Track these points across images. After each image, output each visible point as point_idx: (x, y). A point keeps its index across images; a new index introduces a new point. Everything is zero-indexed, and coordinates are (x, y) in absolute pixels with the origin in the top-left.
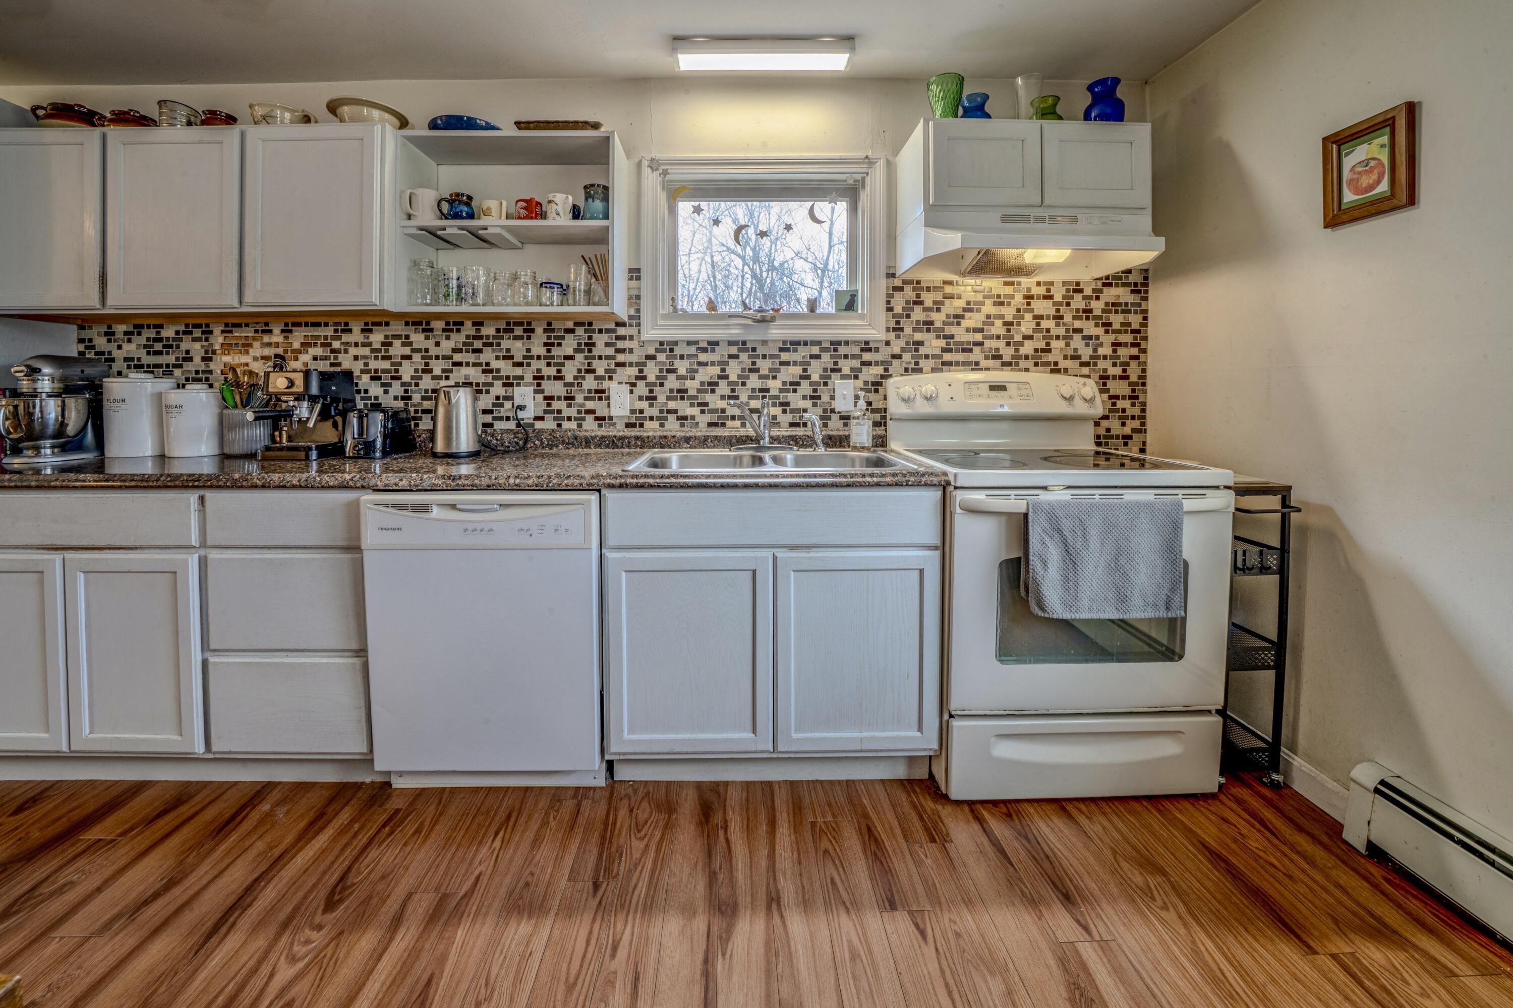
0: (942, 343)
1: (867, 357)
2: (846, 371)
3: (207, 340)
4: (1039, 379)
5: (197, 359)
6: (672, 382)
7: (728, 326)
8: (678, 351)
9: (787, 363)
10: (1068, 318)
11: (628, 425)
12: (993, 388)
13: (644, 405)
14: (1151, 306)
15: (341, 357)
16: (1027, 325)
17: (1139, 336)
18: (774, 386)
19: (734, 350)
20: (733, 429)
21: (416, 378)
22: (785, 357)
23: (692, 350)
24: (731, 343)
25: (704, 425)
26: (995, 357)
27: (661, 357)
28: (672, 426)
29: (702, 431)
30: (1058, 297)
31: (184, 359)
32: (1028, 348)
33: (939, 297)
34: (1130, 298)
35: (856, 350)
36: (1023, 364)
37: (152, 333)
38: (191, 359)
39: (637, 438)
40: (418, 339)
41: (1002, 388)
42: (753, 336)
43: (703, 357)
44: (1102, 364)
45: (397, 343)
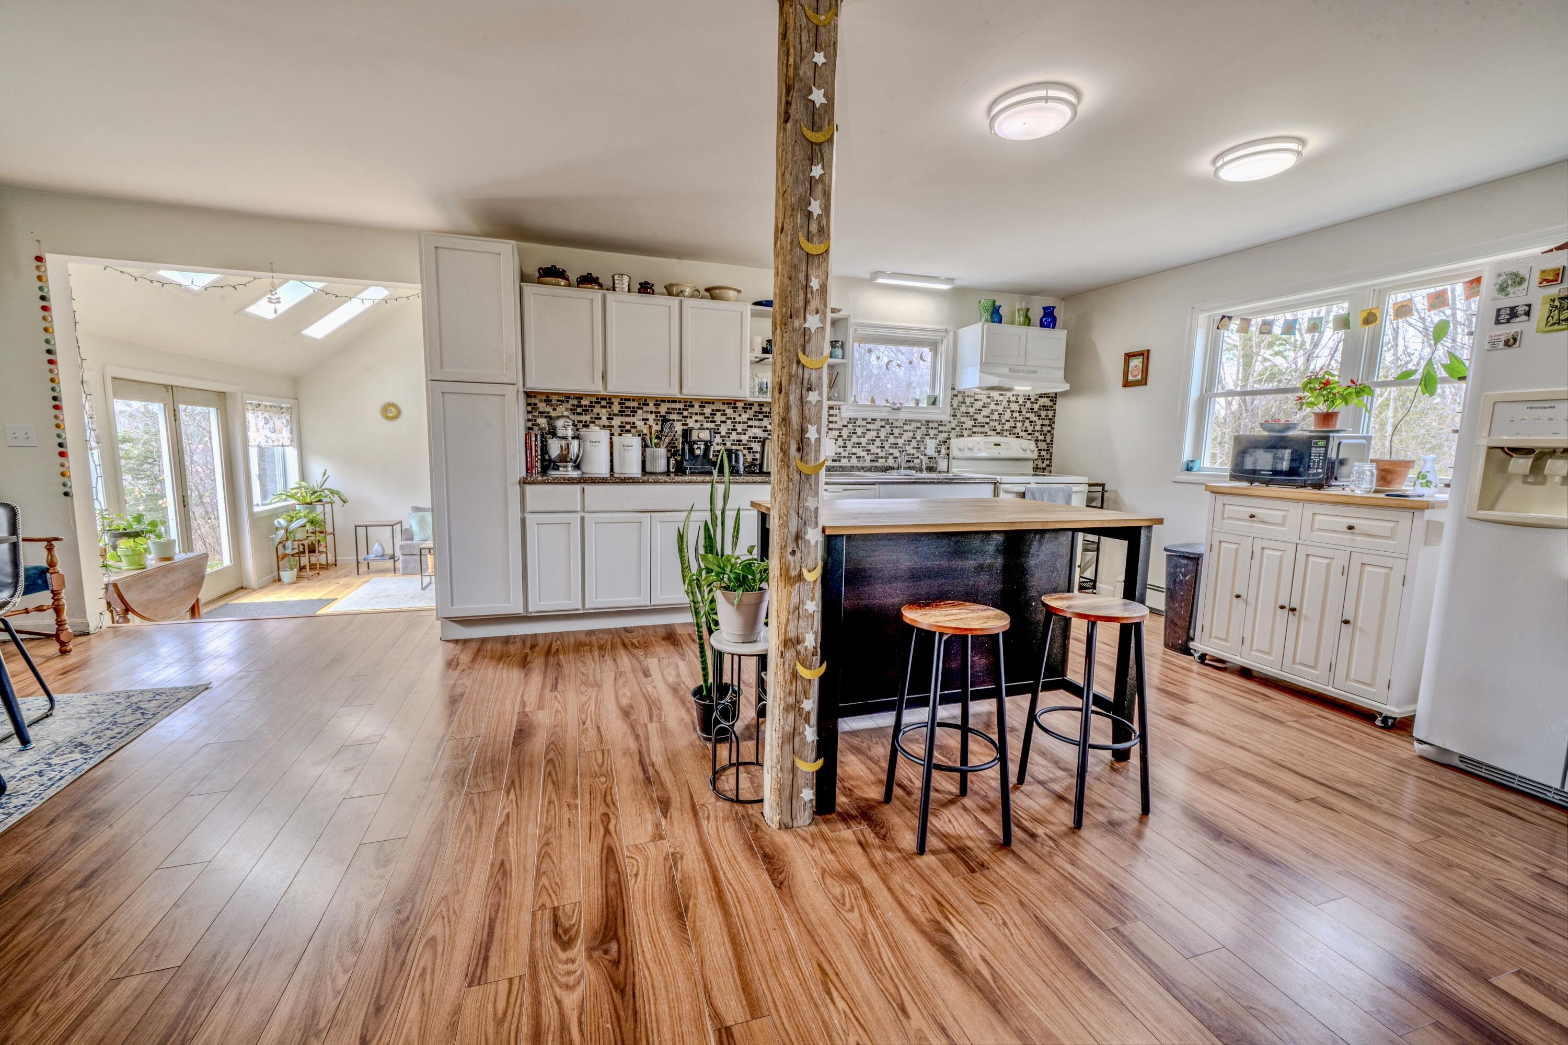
0: (972, 423)
1: (941, 428)
2: (932, 435)
3: (610, 407)
4: (1012, 440)
5: (604, 418)
6: (854, 439)
7: (880, 411)
8: (858, 423)
9: (907, 431)
10: (1024, 412)
11: (833, 461)
12: (996, 445)
13: (841, 450)
14: (1057, 407)
15: (688, 420)
16: (1008, 415)
17: (1052, 421)
18: (900, 441)
19: (883, 423)
20: (881, 462)
21: (729, 434)
22: (906, 427)
23: (864, 423)
24: (882, 420)
25: (868, 461)
26: (994, 430)
27: (850, 426)
28: (854, 461)
29: (868, 464)
30: (1021, 402)
31: (596, 418)
32: (1007, 426)
33: (972, 400)
34: (1050, 404)
35: (936, 425)
36: (1005, 433)
37: (575, 402)
38: (600, 418)
39: (840, 467)
40: (729, 411)
41: (999, 445)
42: (892, 417)
43: (869, 426)
44: (1036, 434)
45: (718, 414)
